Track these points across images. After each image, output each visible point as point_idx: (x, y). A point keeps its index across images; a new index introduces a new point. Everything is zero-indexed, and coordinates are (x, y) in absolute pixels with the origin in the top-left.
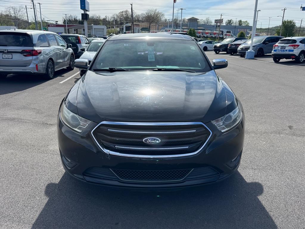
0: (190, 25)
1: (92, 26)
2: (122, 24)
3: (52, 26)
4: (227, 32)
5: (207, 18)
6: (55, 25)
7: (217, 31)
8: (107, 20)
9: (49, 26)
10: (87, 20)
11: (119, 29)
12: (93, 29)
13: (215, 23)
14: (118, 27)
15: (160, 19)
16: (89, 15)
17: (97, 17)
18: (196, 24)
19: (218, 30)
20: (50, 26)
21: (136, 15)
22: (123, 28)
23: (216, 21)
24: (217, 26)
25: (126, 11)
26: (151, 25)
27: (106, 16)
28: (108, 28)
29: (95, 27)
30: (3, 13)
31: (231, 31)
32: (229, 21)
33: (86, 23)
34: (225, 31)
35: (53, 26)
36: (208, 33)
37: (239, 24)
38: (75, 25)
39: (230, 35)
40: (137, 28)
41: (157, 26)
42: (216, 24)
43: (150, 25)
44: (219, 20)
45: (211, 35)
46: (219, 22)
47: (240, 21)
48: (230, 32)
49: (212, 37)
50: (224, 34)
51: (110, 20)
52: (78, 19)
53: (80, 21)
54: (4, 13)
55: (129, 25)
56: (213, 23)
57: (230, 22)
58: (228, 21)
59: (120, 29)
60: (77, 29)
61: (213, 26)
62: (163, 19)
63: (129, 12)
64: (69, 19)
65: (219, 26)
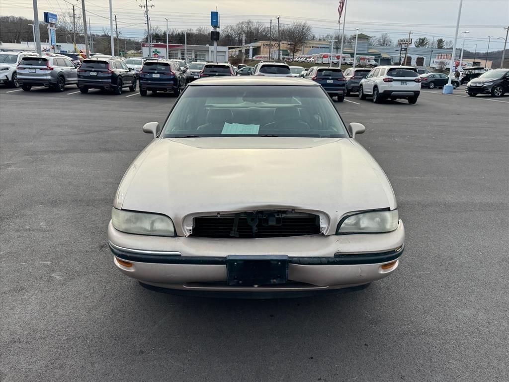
1: (208, 47)
5: (383, 36)
9: (143, 45)
18: (366, 46)
23: (402, 42)
24: (401, 50)
37: (439, 44)
46: (406, 44)
47: (441, 41)
57: (422, 42)
58: (420, 40)
65: (405, 49)
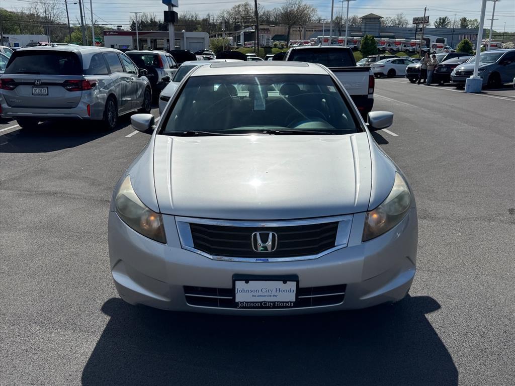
0: (365, 28)
1: (183, 33)
2: (237, 28)
3: (110, 33)
4: (438, 41)
5: (398, 15)
6: (117, 32)
7: (418, 39)
8: (211, 21)
9: (105, 33)
10: (173, 24)
11: (231, 38)
12: (185, 39)
13: (413, 23)
14: (230, 34)
15: (309, 18)
16: (177, 13)
17: (192, 17)
18: (378, 27)
19: (420, 37)
20: (107, 34)
21: (263, 11)
22: (239, 37)
23: (416, 21)
24: (417, 31)
25: (246, 5)
26: (291, 29)
27: (208, 15)
28: (212, 37)
29: (188, 34)
30: (25, 11)
31: (446, 39)
32: (442, 20)
33: (171, 29)
34: (433, 39)
35: (112, 33)
36: (399, 43)
37: (462, 25)
38: (152, 31)
39: (442, 47)
40: (266, 36)
41: (303, 30)
42: (415, 25)
43: (289, 29)
44: (422, 18)
45: (405, 46)
46: (421, 23)
47: (464, 20)
48: (443, 41)
49: (408, 50)
50: (431, 46)
51: (215, 21)
52: (157, 20)
53: (160, 24)
54: (27, 12)
55: (252, 30)
56: (411, 25)
57: (443, 22)
58: (440, 20)
59: (235, 38)
60: (156, 40)
61: (410, 30)
62: (314, 18)
63: (251, 5)
64: (142, 21)
65: (421, 29)
